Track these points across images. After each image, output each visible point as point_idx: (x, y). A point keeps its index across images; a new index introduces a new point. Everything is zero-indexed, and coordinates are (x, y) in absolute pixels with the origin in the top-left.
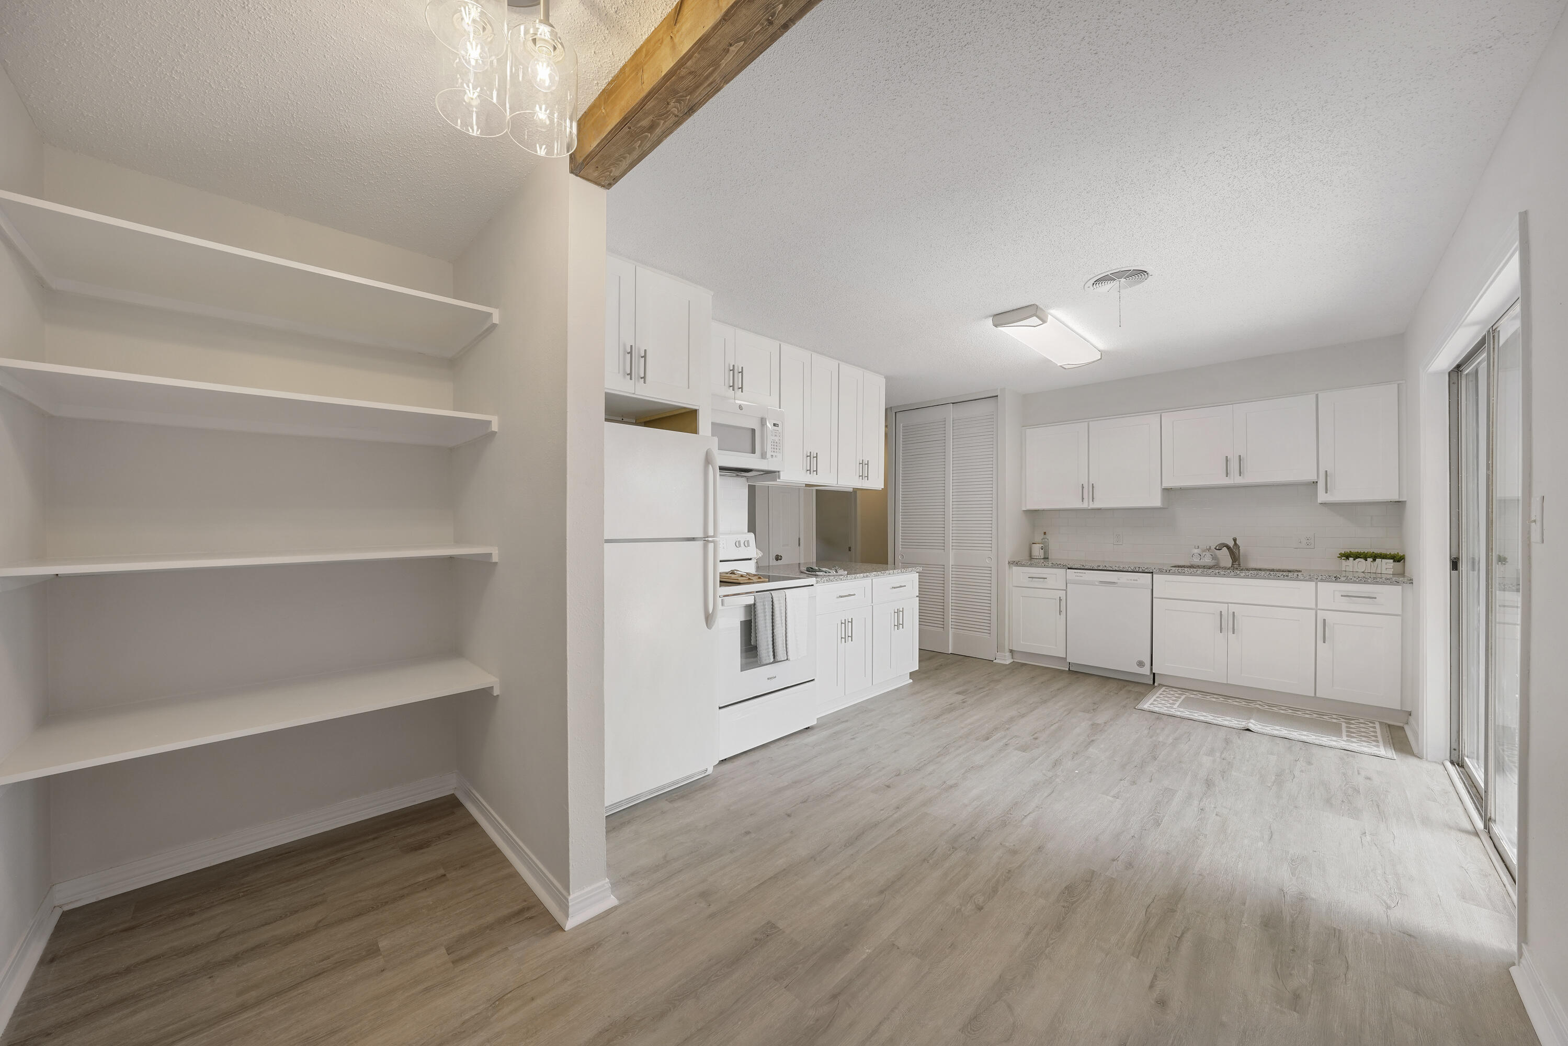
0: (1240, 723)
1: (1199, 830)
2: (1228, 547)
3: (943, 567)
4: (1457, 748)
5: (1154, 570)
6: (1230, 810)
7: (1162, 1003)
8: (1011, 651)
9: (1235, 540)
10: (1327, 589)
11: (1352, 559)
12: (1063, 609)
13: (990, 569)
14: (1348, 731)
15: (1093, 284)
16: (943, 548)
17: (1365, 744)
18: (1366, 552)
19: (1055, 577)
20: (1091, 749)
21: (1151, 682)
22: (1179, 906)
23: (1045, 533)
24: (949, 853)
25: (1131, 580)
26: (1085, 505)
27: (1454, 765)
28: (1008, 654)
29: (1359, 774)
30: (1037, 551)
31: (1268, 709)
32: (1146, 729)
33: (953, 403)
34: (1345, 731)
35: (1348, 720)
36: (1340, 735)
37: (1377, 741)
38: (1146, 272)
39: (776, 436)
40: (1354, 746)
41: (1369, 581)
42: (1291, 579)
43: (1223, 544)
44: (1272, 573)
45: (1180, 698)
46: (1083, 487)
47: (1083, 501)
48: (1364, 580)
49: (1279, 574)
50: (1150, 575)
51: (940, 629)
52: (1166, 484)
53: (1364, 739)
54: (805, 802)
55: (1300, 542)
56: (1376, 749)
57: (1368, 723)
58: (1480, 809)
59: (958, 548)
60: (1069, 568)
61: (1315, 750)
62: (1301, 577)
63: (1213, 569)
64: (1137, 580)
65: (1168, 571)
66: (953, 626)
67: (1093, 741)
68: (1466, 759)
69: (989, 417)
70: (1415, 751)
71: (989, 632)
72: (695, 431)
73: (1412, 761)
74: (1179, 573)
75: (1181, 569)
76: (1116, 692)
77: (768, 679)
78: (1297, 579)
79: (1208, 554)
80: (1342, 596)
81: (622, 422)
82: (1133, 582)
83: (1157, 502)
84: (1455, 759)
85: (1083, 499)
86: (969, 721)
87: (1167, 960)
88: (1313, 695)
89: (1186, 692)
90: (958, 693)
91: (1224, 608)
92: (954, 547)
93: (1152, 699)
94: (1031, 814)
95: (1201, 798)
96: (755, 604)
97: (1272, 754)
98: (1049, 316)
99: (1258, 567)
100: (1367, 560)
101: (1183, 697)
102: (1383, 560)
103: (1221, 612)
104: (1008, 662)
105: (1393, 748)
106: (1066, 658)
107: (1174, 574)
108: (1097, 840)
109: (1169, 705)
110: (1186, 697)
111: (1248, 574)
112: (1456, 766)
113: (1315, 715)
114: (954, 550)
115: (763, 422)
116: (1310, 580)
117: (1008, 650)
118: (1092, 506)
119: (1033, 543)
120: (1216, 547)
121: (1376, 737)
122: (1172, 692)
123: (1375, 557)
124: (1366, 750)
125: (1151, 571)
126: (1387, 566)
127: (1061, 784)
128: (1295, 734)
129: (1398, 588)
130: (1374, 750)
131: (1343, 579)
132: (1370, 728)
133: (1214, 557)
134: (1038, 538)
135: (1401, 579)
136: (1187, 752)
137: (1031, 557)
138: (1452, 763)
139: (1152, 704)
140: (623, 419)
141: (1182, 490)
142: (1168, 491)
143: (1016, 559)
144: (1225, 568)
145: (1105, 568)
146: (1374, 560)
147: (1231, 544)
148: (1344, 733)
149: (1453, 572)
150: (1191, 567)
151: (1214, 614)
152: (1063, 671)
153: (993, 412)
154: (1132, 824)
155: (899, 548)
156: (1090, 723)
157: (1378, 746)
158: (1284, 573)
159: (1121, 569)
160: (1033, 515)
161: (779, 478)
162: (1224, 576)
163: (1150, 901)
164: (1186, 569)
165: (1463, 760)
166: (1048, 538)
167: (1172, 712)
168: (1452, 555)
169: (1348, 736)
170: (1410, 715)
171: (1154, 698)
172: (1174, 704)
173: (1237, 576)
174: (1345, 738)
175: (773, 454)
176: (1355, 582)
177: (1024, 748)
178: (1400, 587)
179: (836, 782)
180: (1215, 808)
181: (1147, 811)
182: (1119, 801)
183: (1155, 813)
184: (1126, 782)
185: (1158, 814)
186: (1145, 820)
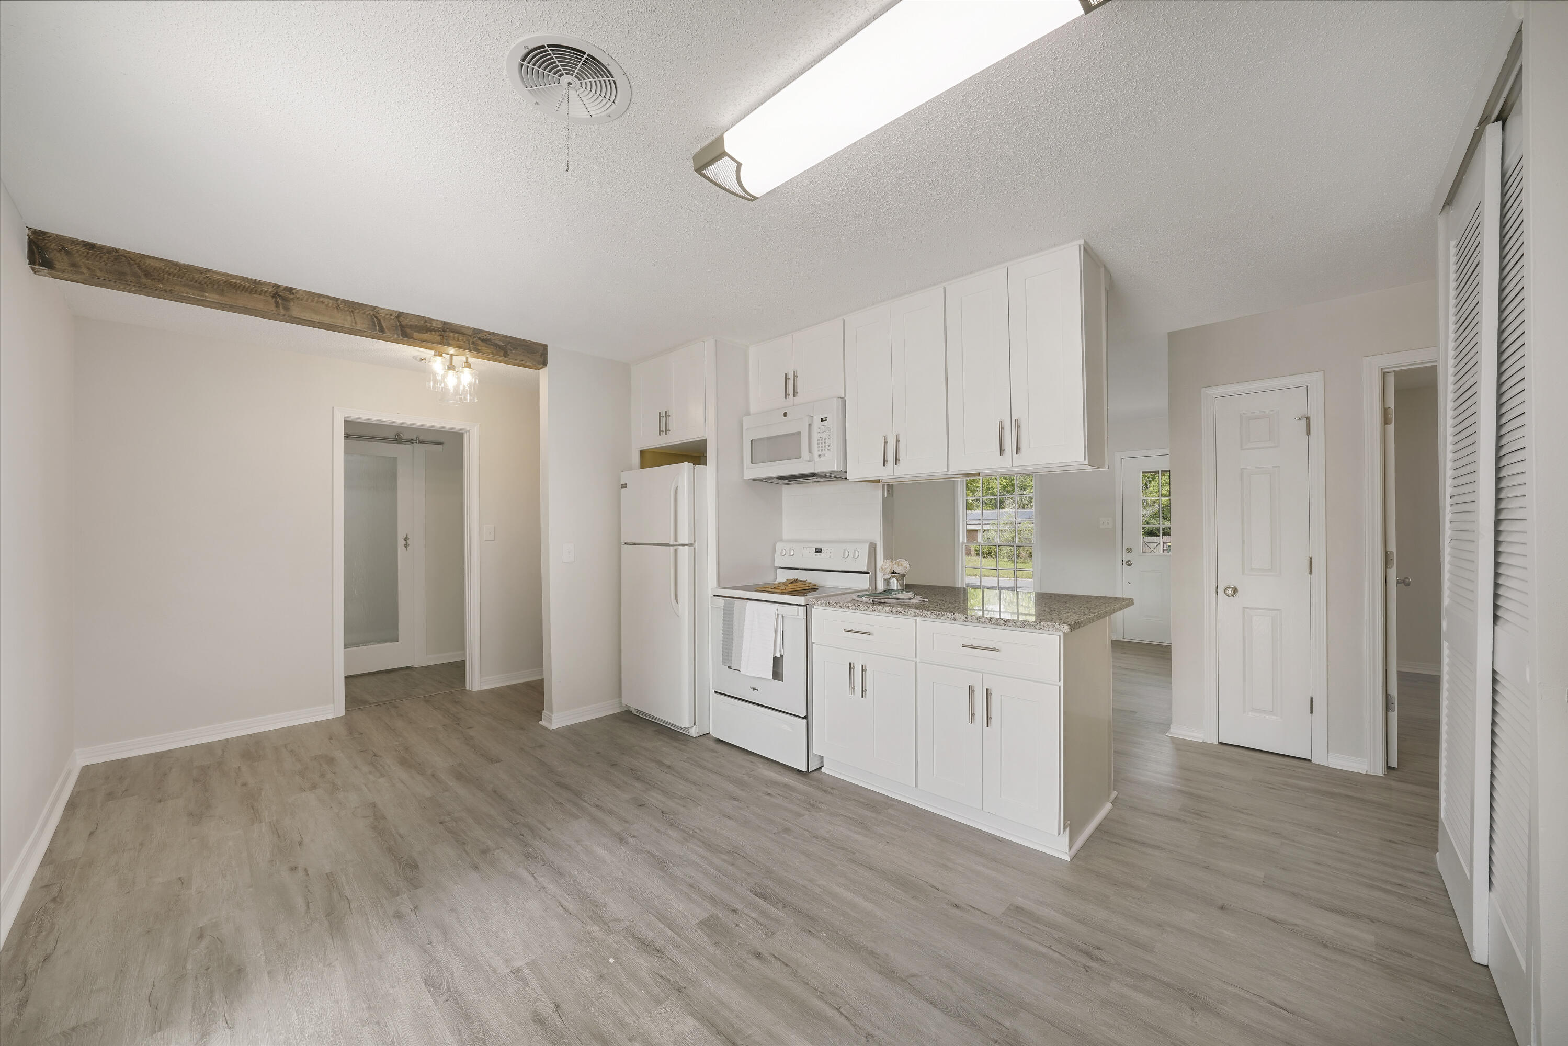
1: (378, 1023)
7: (293, 869)
22: (326, 922)
39: (823, 432)
72: (708, 461)
77: (751, 688)
87: (306, 887)
115: (809, 421)
127: (583, 927)
163: (352, 907)
175: (820, 453)
181: (460, 988)
182: (503, 970)
183: (450, 996)
184: (547, 1009)
185: (445, 997)
186: (446, 974)
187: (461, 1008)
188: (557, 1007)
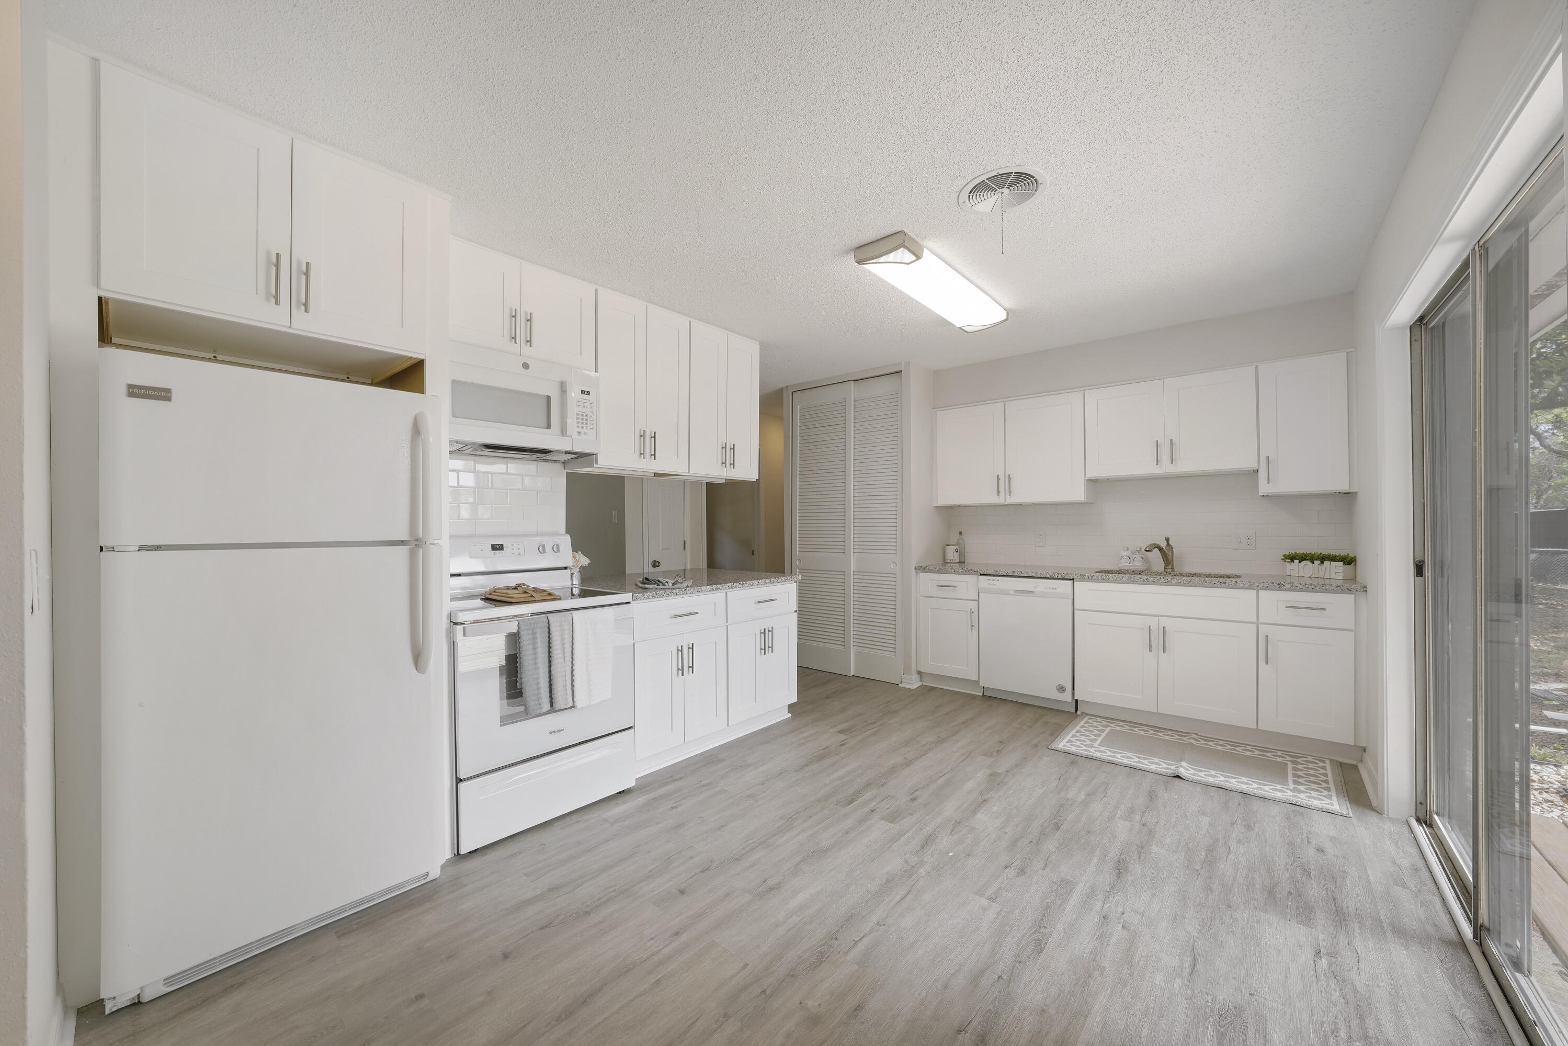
0: (1169, 767)
1: (1094, 960)
2: (1160, 549)
3: (844, 573)
4: (1424, 802)
5: (1075, 577)
6: (1142, 917)
8: (919, 673)
9: (1167, 540)
10: (1272, 600)
11: (1298, 561)
12: (975, 623)
13: (894, 576)
14: (1295, 775)
15: (969, 196)
16: (843, 551)
17: (1314, 794)
18: (1313, 553)
19: (966, 584)
20: (979, 815)
21: (1074, 710)
23: (961, 533)
24: (714, 1026)
25: (1049, 588)
26: (1001, 500)
27: (1421, 823)
28: (915, 676)
29: (1309, 842)
30: (952, 555)
31: (1203, 744)
32: (1055, 779)
33: (854, 381)
34: (1291, 774)
35: (1295, 758)
36: (1283, 779)
37: (1328, 789)
38: (1033, 177)
39: (585, 406)
40: (1302, 798)
41: (1317, 588)
42: (1230, 587)
43: (1154, 544)
44: (1207, 579)
45: (1103, 731)
46: (999, 479)
47: (998, 495)
48: (1311, 588)
49: (1215, 580)
50: (1071, 582)
51: (841, 647)
52: (1092, 474)
53: (1314, 786)
54: (546, 927)
55: (1240, 542)
56: (1328, 801)
57: (1318, 762)
58: (1468, 911)
59: (861, 551)
60: (981, 575)
61: (1256, 806)
62: (1240, 584)
63: (1142, 575)
64: (1056, 589)
65: (1091, 578)
66: (855, 644)
67: (985, 801)
68: (1435, 817)
69: (893, 396)
70: (1374, 804)
71: (893, 650)
72: (420, 389)
73: (1372, 818)
74: (1103, 581)
75: (1106, 574)
76: (1030, 725)
77: (550, 733)
78: (1235, 587)
79: (1138, 556)
80: (1287, 607)
81: (348, 380)
82: (1051, 590)
83: (1078, 494)
84: (1421, 816)
85: (999, 492)
86: (839, 773)
88: (1255, 727)
89: (1111, 723)
90: (841, 732)
91: (1153, 622)
92: (856, 551)
93: (1070, 735)
94: (864, 939)
95: (1107, 896)
96: (518, 632)
97: (1204, 814)
98: (925, 249)
99: (1194, 571)
100: (1313, 563)
101: (1108, 730)
102: (1332, 562)
103: (1150, 627)
104: (914, 686)
105: (1347, 799)
106: (978, 682)
107: (1097, 581)
108: (946, 987)
109: (1089, 742)
110: (1111, 730)
111: (1180, 581)
112: (1424, 825)
113: (1257, 752)
114: (856, 554)
115: (563, 388)
116: (1250, 588)
117: (916, 672)
118: (1010, 500)
119: (947, 545)
120: (1147, 548)
121: (1327, 782)
122: (1095, 724)
123: (1323, 559)
124: (1315, 803)
125: (1072, 578)
126: (1336, 570)
127: (924, 877)
128: (1235, 782)
129: (1350, 598)
130: (1325, 804)
131: (1288, 586)
132: (1320, 770)
133: (1145, 560)
134: (954, 538)
135: (1354, 586)
136: (1100, 815)
137: (945, 562)
138: (1418, 820)
139: (1069, 741)
140: (348, 378)
141: (1108, 480)
142: (1093, 483)
143: (924, 565)
144: (1157, 574)
145: (1021, 575)
146: (1322, 563)
147: (1163, 544)
148: (1290, 779)
149: (1417, 578)
150: (1120, 572)
151: (1143, 629)
152: (974, 697)
153: (897, 390)
154: (1004, 951)
155: (797, 551)
156: (989, 772)
157: (1329, 797)
158: (1222, 580)
159: (1038, 575)
160: (949, 513)
161: (596, 463)
162: (1154, 583)
164: (1111, 575)
165: (1431, 817)
166: (964, 539)
167: (1093, 752)
168: (1416, 556)
169: (1295, 782)
170: (1365, 751)
171: (1073, 732)
172: (1095, 740)
173: (1167, 583)
174: (1291, 786)
175: (580, 430)
176: (1301, 590)
177: (892, 818)
178: (1353, 596)
179: (610, 887)
180: (1123, 913)
181: (1029, 925)
182: (995, 907)
183: (1040, 927)
184: (1012, 872)
185: (1043, 930)
186: (1024, 943)
187: (1044, 915)
188: (1006, 867)
